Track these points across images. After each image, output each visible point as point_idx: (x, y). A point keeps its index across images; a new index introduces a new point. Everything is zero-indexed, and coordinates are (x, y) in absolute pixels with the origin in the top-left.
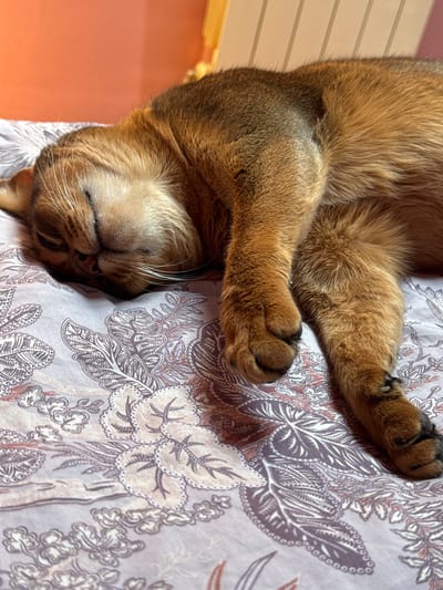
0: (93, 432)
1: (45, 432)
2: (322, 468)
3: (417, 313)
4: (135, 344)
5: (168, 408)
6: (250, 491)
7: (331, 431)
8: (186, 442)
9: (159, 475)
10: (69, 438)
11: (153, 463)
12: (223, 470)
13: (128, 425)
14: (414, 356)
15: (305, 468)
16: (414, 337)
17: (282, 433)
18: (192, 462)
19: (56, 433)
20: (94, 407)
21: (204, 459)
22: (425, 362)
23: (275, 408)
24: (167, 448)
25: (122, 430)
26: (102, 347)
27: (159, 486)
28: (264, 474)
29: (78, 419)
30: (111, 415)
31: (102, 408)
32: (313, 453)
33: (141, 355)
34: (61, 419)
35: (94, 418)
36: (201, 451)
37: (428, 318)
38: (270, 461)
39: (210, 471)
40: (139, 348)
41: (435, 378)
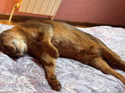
0: (11, 82)
1: (5, 82)
2: (45, 89)
3: (59, 63)
4: (17, 68)
5: (22, 79)
6: (35, 92)
7: (46, 82)
8: (26, 84)
9: (22, 88)
10: (8, 83)
11: (21, 86)
12: (31, 89)
13: (17, 81)
14: (58, 70)
15: (42, 89)
16: (58, 67)
17: (40, 82)
18: (27, 87)
19: (6, 82)
20: (11, 78)
21: (28, 87)
22: (59, 72)
23: (38, 79)
24: (23, 84)
25: (16, 82)
26: (12, 68)
27: (22, 90)
28: (37, 90)
29: (9, 80)
30: (14, 79)
31: (13, 78)
32: (43, 86)
33: (18, 70)
34: (6, 79)
35: (11, 80)
36: (28, 85)
37: (60, 64)
38: (38, 88)
39: (29, 89)
40: (18, 68)
41: (61, 74)
